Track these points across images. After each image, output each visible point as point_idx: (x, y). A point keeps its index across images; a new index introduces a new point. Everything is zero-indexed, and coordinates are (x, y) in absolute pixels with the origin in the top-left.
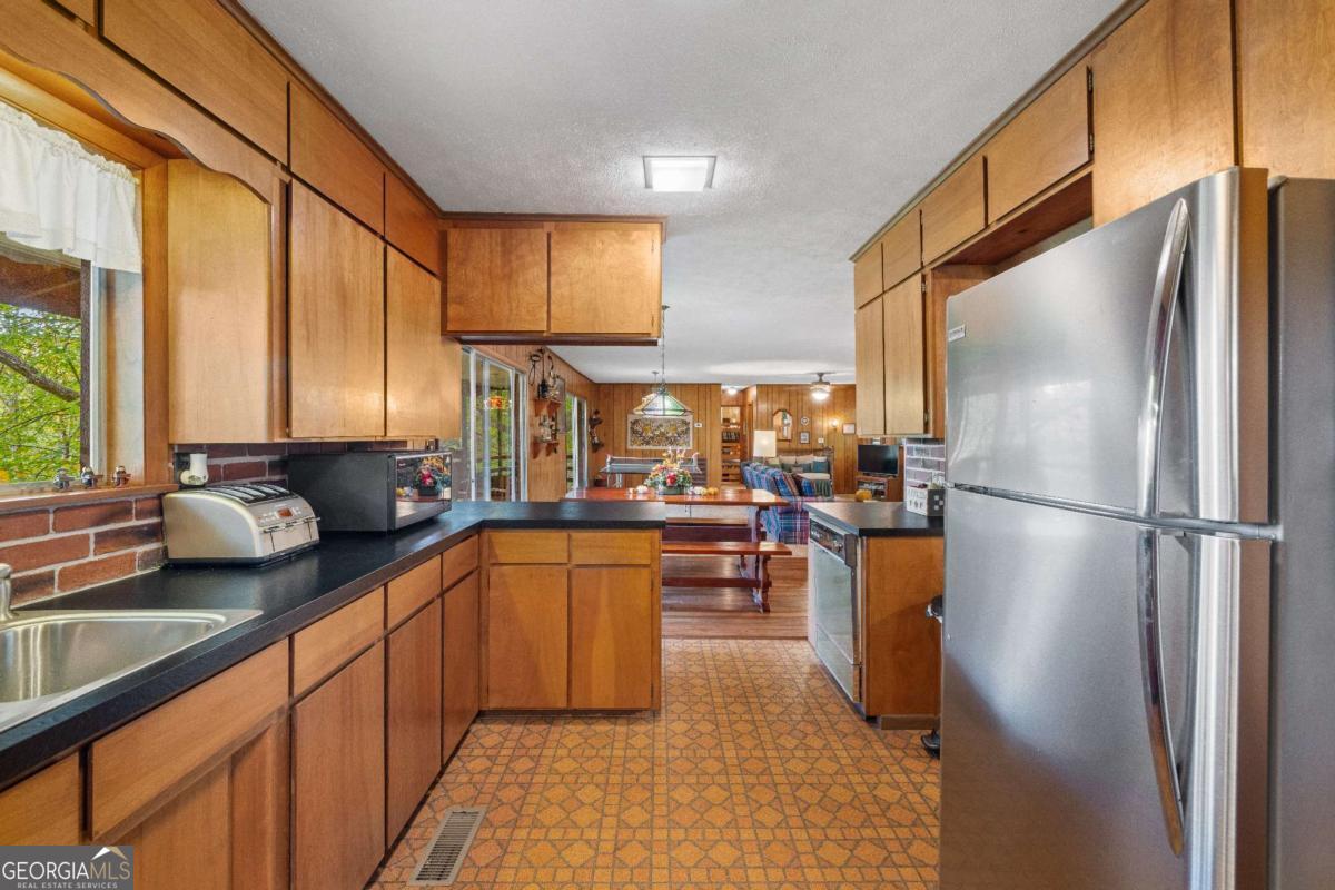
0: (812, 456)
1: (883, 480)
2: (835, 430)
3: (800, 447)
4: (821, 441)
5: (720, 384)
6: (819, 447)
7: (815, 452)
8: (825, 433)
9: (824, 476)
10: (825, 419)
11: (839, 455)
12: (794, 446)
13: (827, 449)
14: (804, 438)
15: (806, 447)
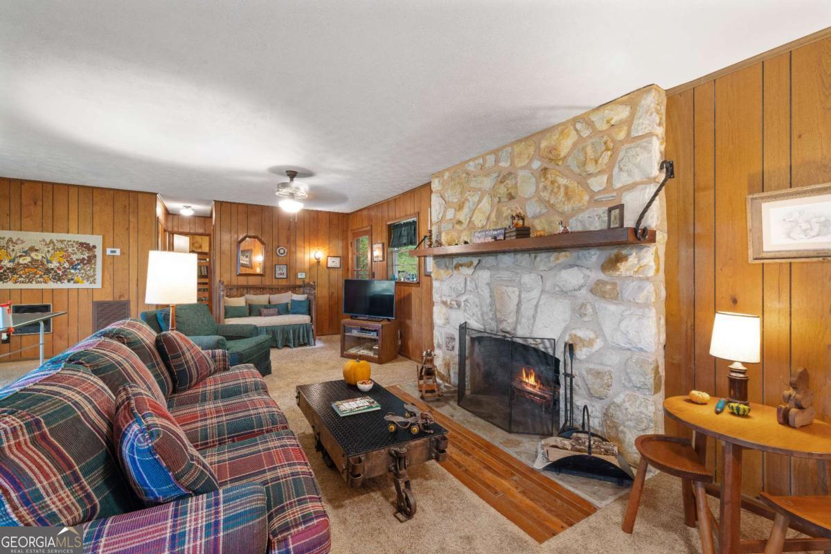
0: (290, 293)
1: (378, 325)
2: (318, 262)
3: (275, 282)
4: (301, 276)
5: (153, 196)
6: (298, 283)
7: (294, 288)
8: (307, 266)
9: (304, 319)
10: (307, 250)
11: (322, 292)
12: (267, 281)
13: (308, 285)
14: (281, 271)
15: (284, 283)
